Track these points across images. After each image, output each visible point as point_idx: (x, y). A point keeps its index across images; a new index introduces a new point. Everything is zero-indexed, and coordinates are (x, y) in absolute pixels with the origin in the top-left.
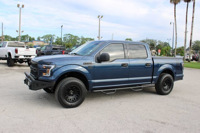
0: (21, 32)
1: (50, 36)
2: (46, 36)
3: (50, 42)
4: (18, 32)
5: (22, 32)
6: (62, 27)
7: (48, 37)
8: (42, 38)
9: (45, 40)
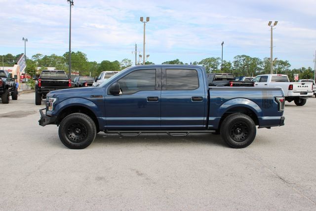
0: (146, 57)
1: (213, 59)
2: (206, 60)
3: (213, 69)
4: (143, 57)
5: (148, 56)
7: (209, 61)
8: (200, 63)
9: (205, 66)
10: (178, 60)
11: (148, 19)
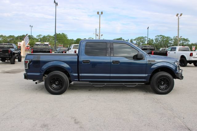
0: (101, 36)
1: (143, 38)
2: (138, 38)
3: (142, 43)
4: (99, 36)
6: (148, 29)
7: (140, 39)
8: (135, 40)
9: (138, 41)
10: (121, 38)
11: (102, 13)
